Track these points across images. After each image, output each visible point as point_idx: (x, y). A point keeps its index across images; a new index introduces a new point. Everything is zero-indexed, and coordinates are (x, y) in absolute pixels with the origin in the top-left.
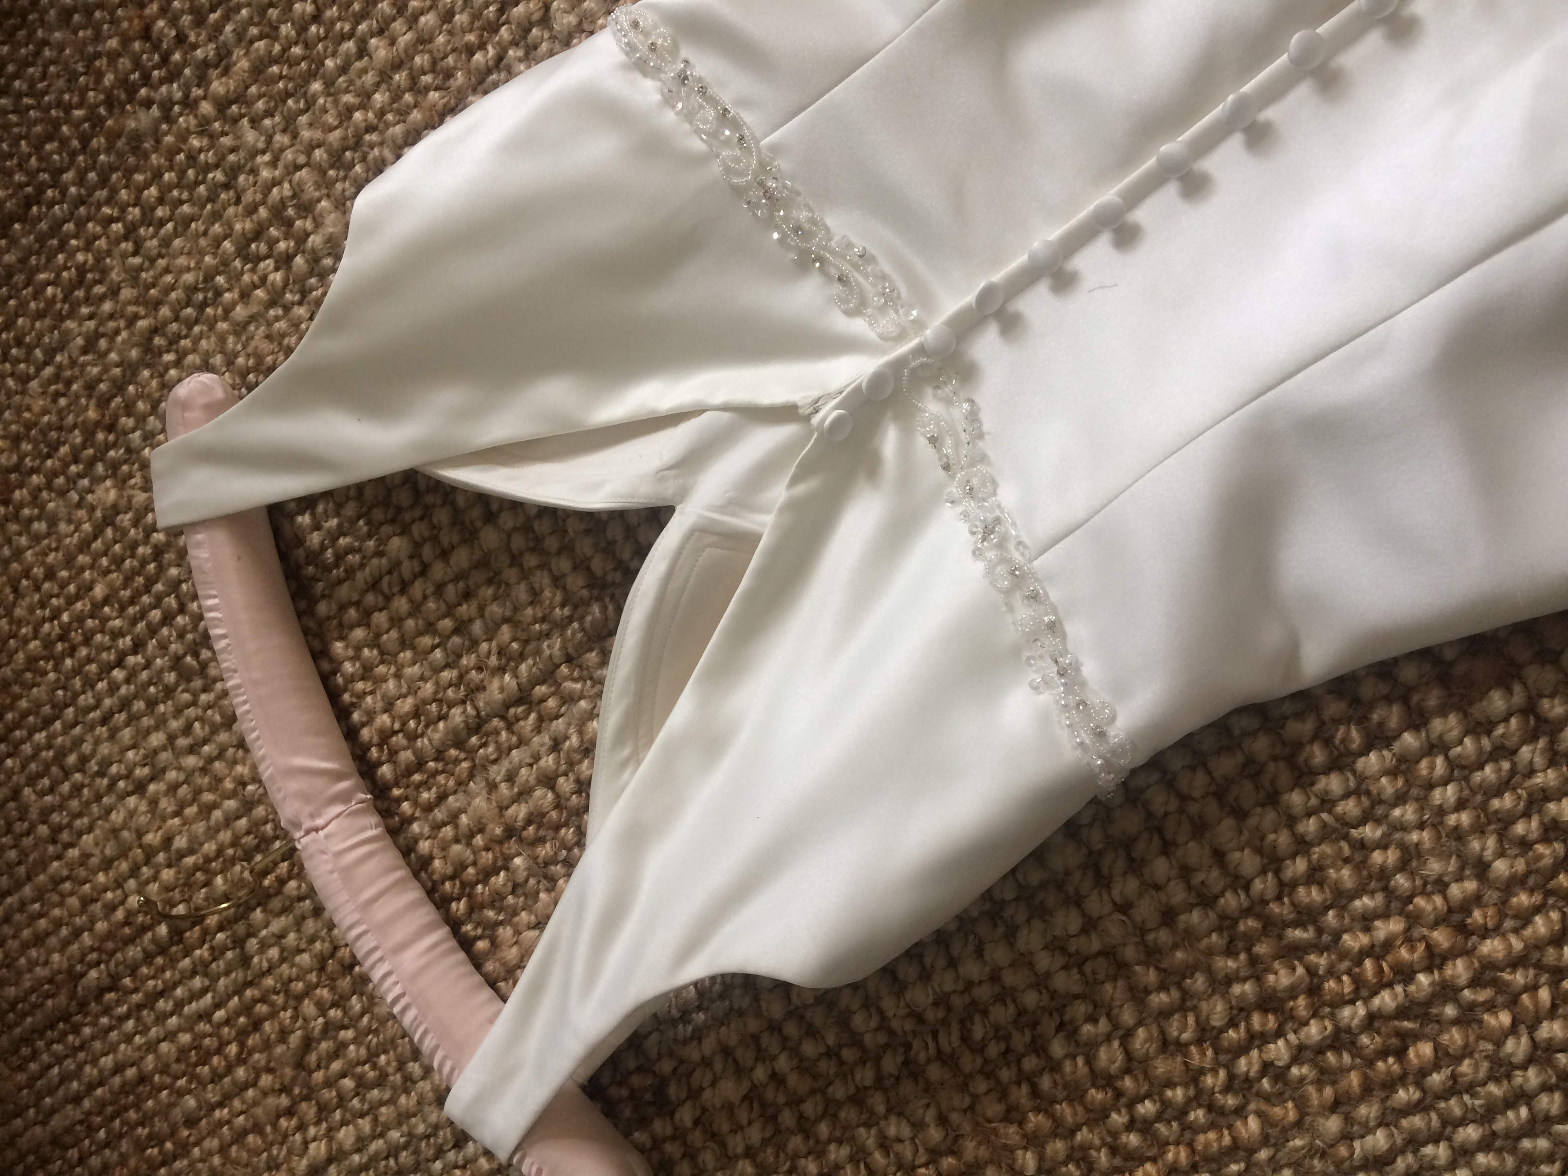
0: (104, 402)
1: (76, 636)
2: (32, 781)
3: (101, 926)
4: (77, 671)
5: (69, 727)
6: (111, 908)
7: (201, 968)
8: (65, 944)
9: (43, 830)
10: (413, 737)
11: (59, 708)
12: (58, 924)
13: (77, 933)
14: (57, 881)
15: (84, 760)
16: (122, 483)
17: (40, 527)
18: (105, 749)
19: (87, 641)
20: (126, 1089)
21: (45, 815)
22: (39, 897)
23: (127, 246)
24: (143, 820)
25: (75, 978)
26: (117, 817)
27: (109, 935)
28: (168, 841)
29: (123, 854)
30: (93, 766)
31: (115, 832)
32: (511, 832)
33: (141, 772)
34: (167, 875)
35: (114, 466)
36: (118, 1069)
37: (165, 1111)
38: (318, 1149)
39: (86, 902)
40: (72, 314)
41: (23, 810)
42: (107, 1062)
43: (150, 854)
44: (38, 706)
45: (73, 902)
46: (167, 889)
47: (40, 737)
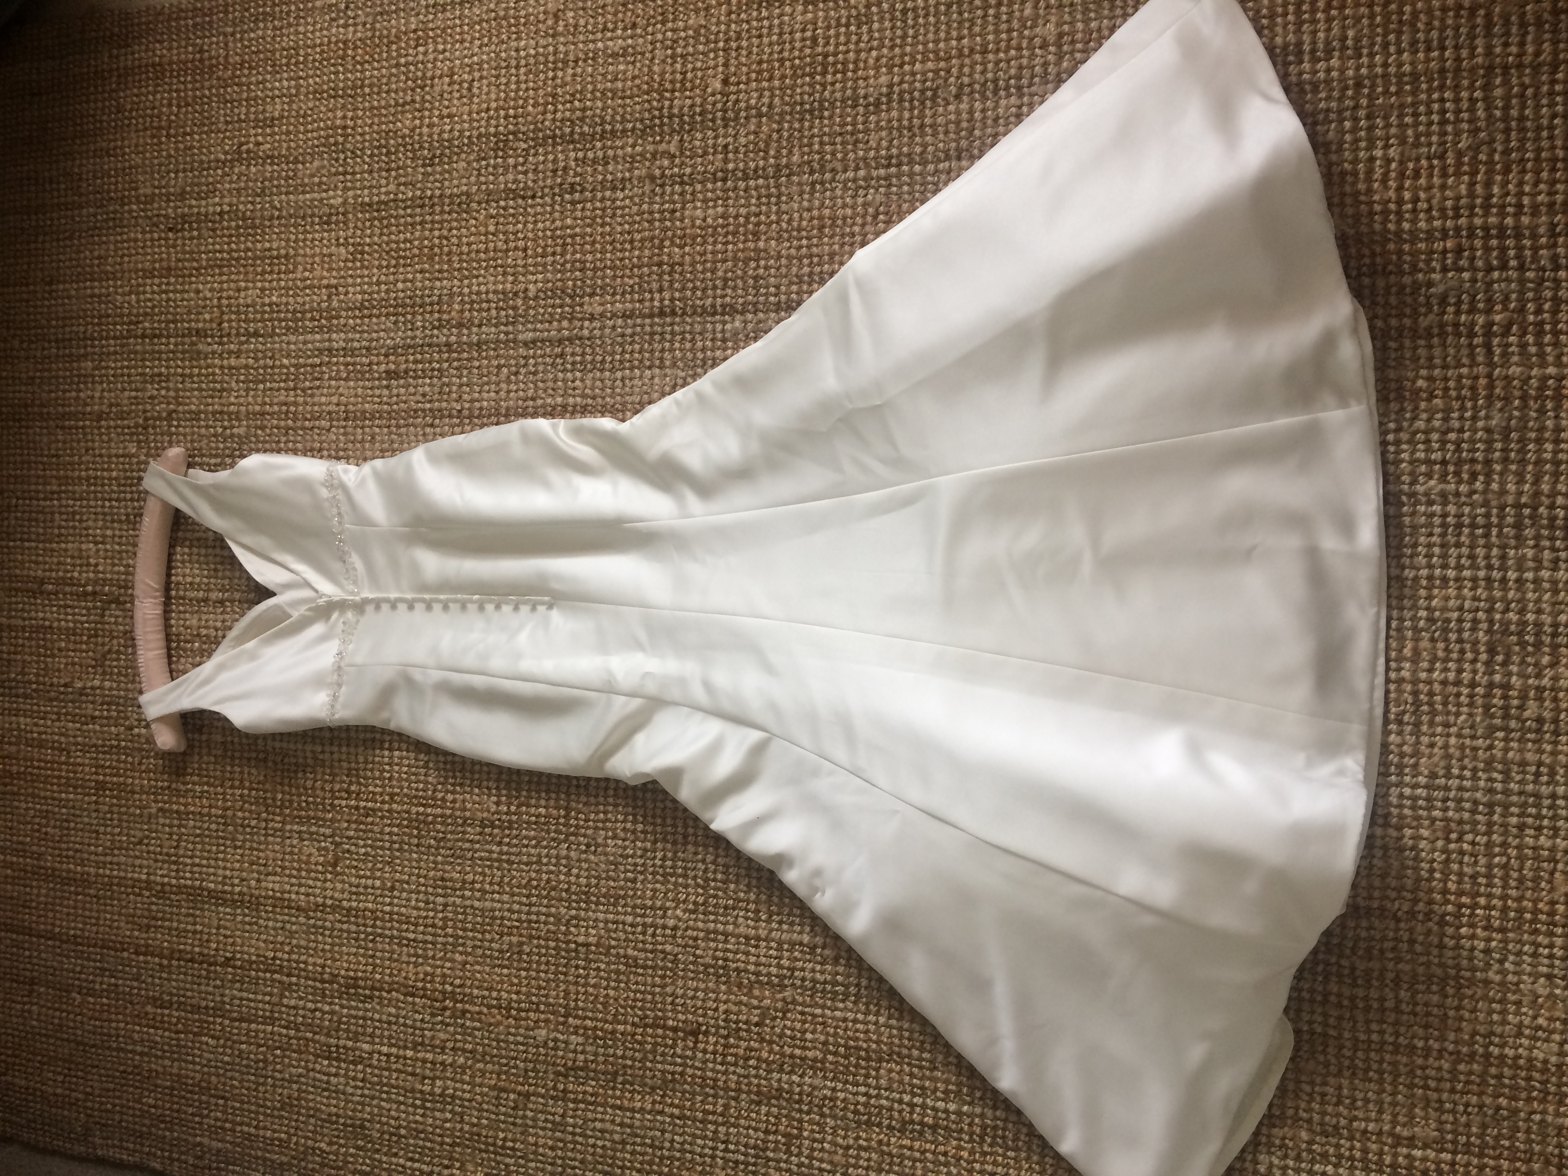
0: (146, 419)
1: (99, 482)
2: (61, 513)
3: (61, 574)
4: (95, 492)
5: (81, 506)
6: (68, 571)
7: (88, 609)
8: (44, 571)
9: (56, 531)
10: (186, 590)
11: (81, 499)
12: (46, 563)
13: (51, 570)
14: (52, 550)
15: (81, 521)
16: (139, 448)
17: (105, 438)
18: (90, 523)
19: (103, 485)
20: (42, 626)
21: (60, 527)
22: (44, 550)
23: (180, 379)
24: (92, 553)
25: (42, 582)
26: (84, 547)
27: (63, 578)
28: (96, 565)
29: (80, 558)
30: (84, 525)
31: (81, 550)
32: (198, 635)
33: (99, 539)
34: (91, 575)
35: (139, 442)
36: (44, 619)
37: (52, 641)
38: (97, 683)
39: (59, 563)
40: (152, 383)
41: (52, 521)
42: (41, 615)
43: (88, 565)
44: (74, 492)
45: (55, 560)
46: (88, 579)
47: (71, 502)
